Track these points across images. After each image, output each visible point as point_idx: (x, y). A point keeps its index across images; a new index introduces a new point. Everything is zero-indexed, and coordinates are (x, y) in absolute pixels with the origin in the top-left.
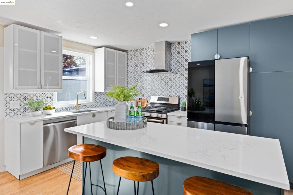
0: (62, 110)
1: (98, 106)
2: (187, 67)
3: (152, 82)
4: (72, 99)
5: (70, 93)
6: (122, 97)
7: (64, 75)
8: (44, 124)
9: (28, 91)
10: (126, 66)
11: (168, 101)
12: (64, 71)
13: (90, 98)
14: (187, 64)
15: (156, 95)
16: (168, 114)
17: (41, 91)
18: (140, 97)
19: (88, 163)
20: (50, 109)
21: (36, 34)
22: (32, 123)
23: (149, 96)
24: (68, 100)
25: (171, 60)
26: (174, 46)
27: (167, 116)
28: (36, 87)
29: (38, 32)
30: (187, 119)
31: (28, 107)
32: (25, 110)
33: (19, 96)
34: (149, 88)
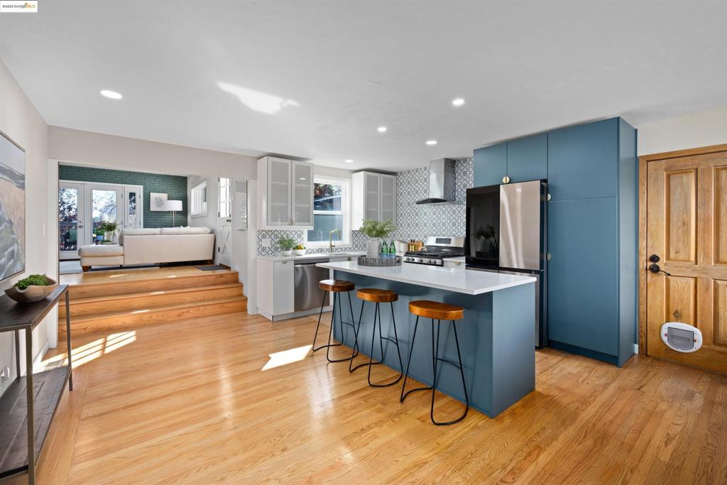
0: (313, 252)
1: (356, 249)
2: (465, 195)
3: (430, 216)
4: (324, 240)
5: (322, 232)
6: (374, 233)
7: (315, 209)
8: (295, 264)
9: (279, 228)
10: (394, 195)
11: (450, 243)
12: (316, 204)
13: (346, 239)
14: (465, 190)
15: (434, 235)
16: (444, 259)
17: (291, 228)
18: (413, 239)
19: (337, 293)
20: (301, 248)
21: (287, 164)
22: (285, 262)
23: (426, 236)
24: (319, 240)
25: (455, 184)
26: (460, 164)
27: (443, 262)
28: (287, 223)
29: (288, 161)
30: (465, 264)
31: (278, 245)
32: (276, 249)
33: (270, 233)
34: (425, 225)
